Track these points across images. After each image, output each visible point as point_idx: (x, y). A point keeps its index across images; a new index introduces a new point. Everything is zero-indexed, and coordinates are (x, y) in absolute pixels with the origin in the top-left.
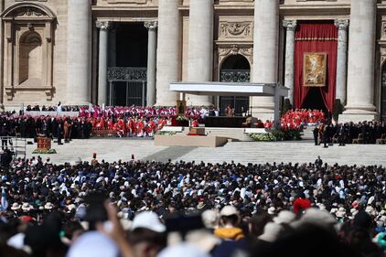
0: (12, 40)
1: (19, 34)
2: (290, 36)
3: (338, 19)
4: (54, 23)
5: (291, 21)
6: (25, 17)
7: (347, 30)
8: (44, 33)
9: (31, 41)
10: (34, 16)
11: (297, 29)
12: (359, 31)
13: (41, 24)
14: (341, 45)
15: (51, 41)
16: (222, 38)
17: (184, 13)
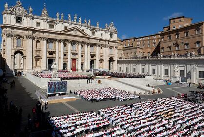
0: (35, 60)
4: (41, 58)
5: (72, 59)
6: (37, 57)
9: (38, 60)
16: (64, 61)
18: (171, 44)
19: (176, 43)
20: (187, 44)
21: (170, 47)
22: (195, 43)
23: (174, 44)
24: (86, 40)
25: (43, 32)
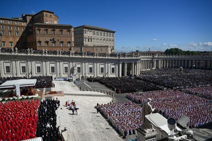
18: (48, 39)
19: (53, 39)
20: (62, 42)
21: (47, 42)
22: (67, 43)
23: (51, 40)
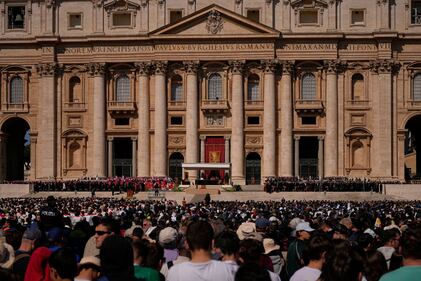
0: (66, 147)
1: (69, 143)
2: (202, 144)
3: (226, 136)
4: (87, 138)
5: (203, 137)
6: (72, 135)
7: (230, 141)
8: (82, 143)
9: (75, 147)
10: (77, 135)
11: (206, 141)
12: (236, 141)
13: (81, 139)
14: (227, 148)
15: (85, 147)
16: (170, 144)
17: (152, 133)
24: (264, 52)
25: (91, 44)
